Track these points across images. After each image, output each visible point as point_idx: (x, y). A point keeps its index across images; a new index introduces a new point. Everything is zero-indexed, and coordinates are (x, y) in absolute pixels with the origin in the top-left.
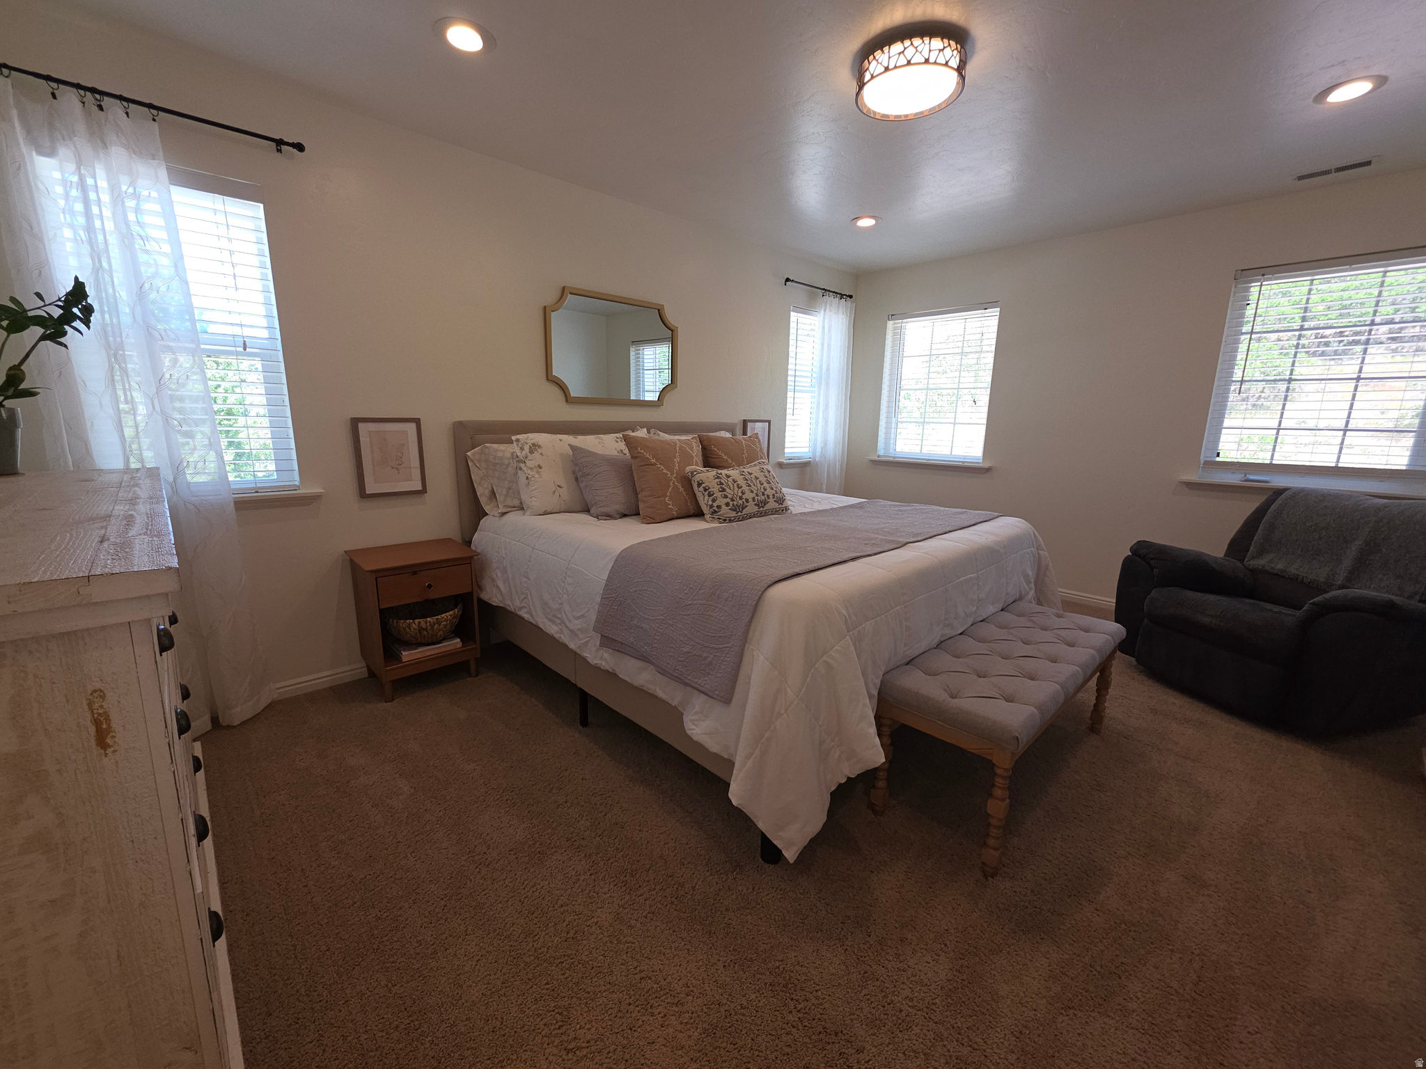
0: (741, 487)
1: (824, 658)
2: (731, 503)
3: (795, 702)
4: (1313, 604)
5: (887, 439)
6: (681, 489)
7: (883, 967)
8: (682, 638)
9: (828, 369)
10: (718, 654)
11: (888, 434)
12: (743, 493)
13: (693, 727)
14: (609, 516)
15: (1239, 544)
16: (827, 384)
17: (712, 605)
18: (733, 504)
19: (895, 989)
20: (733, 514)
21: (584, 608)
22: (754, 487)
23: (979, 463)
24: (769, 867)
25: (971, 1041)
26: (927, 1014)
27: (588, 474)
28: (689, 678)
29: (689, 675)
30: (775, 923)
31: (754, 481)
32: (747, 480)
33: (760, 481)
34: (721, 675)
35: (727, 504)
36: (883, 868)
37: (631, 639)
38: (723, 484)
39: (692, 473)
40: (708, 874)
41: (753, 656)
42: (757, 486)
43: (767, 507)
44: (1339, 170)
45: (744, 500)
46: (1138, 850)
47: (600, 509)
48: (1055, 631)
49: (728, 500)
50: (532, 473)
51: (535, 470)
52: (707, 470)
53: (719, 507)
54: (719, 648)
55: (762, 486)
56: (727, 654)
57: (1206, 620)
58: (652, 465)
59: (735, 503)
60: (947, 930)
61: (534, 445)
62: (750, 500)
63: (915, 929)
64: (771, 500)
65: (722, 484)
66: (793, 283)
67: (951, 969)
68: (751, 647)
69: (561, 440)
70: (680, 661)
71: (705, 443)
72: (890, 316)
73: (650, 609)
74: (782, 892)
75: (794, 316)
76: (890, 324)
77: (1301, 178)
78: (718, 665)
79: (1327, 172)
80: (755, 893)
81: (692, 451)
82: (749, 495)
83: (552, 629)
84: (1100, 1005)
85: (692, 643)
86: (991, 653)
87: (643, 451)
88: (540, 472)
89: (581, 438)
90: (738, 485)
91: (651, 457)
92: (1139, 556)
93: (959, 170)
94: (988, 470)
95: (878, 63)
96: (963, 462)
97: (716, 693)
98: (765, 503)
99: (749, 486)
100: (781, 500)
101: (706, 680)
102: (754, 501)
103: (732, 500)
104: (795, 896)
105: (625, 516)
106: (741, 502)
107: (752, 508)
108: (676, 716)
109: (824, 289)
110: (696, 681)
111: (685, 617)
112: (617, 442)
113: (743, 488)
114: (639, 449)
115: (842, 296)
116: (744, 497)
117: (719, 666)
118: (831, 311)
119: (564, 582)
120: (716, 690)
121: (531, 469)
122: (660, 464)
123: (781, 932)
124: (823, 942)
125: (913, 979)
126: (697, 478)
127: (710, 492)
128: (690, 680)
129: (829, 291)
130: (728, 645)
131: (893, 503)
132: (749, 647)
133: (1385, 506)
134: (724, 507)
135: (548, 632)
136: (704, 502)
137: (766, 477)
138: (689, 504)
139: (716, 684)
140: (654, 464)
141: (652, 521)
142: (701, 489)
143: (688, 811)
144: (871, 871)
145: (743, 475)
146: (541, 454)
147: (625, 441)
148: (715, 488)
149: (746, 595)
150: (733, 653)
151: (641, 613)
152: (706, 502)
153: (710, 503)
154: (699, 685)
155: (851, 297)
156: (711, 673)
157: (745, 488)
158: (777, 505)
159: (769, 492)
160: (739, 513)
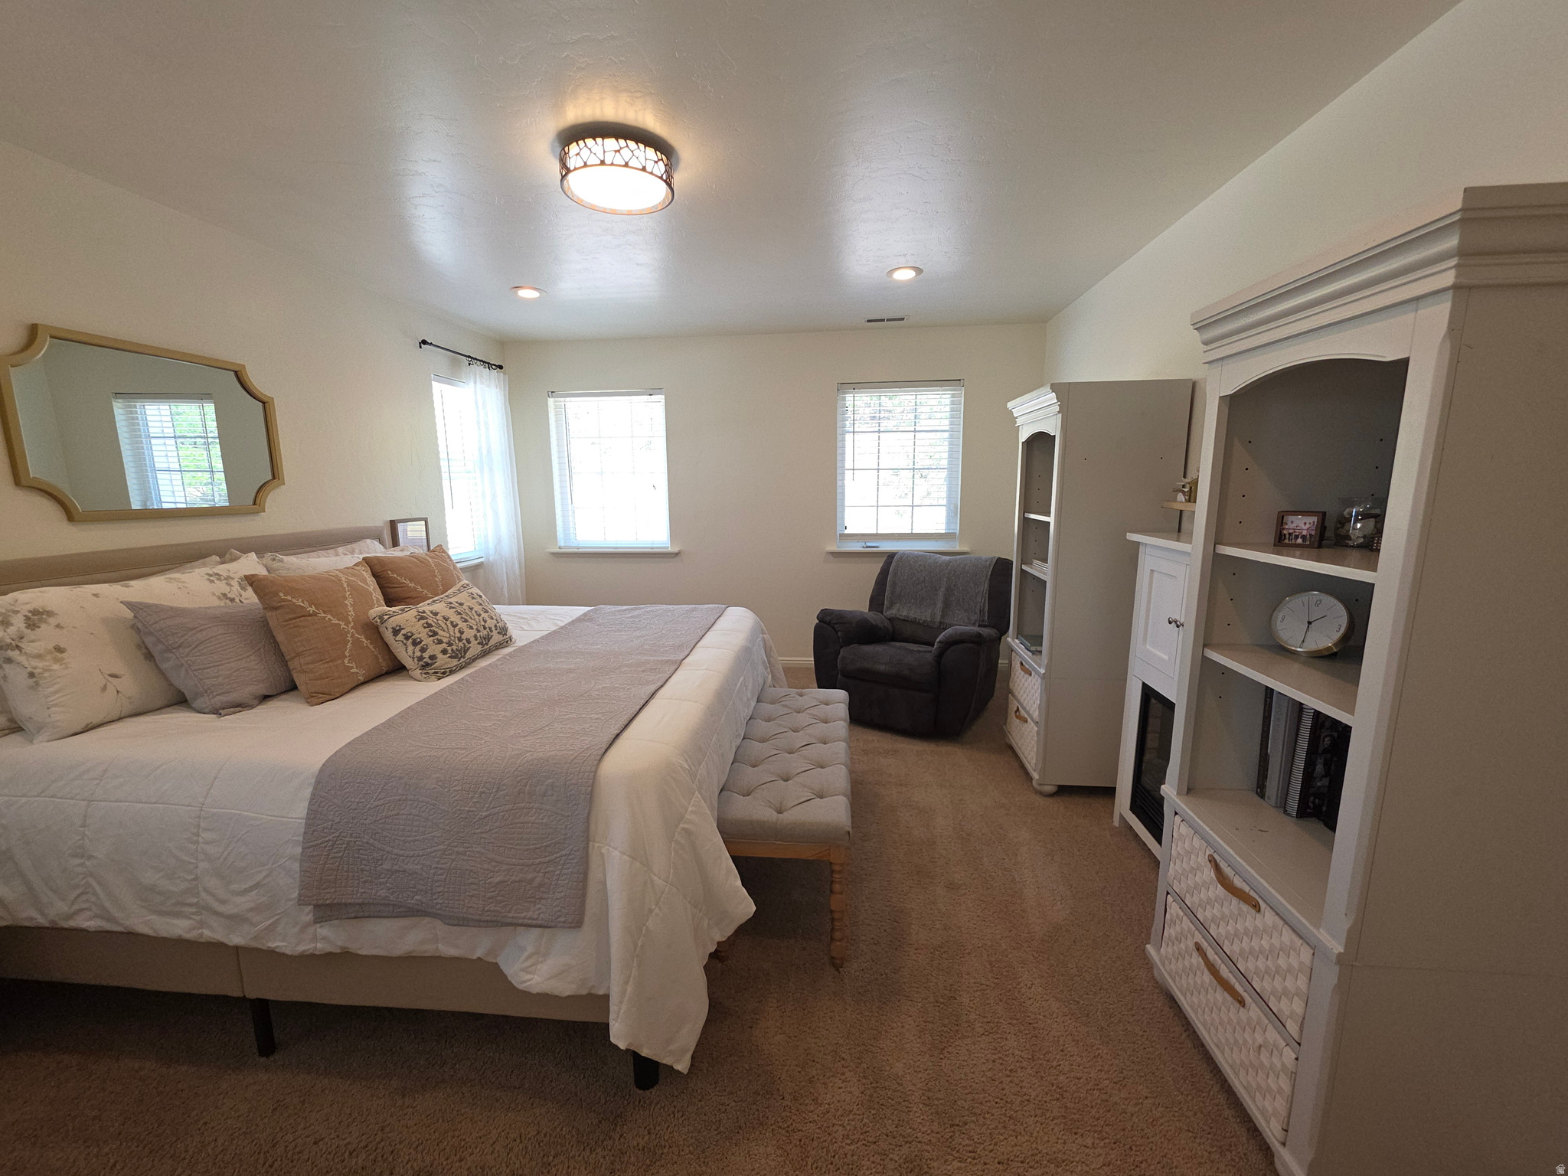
0: (457, 625)
1: (682, 825)
2: (449, 648)
3: (667, 889)
4: (940, 642)
5: (566, 529)
6: (366, 642)
7: (810, 1122)
8: (485, 866)
9: (489, 451)
10: (550, 869)
11: (565, 523)
12: (461, 633)
13: (528, 977)
14: (240, 706)
15: (877, 600)
16: (491, 470)
17: (523, 808)
18: (452, 650)
19: (831, 1137)
20: (455, 662)
21: (259, 872)
22: (473, 621)
23: (668, 548)
24: (651, 1093)
25: (905, 1138)
26: (865, 1140)
27: (180, 646)
28: (511, 915)
29: (509, 912)
30: (692, 1156)
31: (469, 613)
32: (460, 614)
33: (476, 612)
34: (563, 894)
35: (444, 652)
36: (757, 1016)
37: (383, 893)
38: (432, 626)
39: (381, 617)
40: (588, 1152)
41: (602, 855)
42: (475, 619)
43: (492, 642)
44: (888, 320)
45: (464, 641)
46: (913, 880)
47: (218, 697)
48: (808, 711)
49: (444, 646)
50: (40, 664)
51: (49, 657)
52: (402, 610)
53: (433, 657)
54: (549, 861)
55: (481, 618)
56: (563, 865)
57: (882, 668)
58: (310, 615)
59: (454, 647)
60: (837, 1044)
61: (35, 612)
62: (472, 639)
63: (814, 1061)
64: (495, 633)
65: (430, 625)
66: (431, 347)
67: (858, 1081)
68: (597, 845)
69: (96, 595)
70: (489, 898)
71: (377, 568)
72: (550, 393)
73: (414, 841)
74: (680, 1114)
75: (437, 387)
76: (551, 401)
77: (868, 321)
78: (554, 883)
79: (883, 320)
80: (653, 1136)
81: (367, 584)
82: (469, 634)
83: (178, 927)
84: (957, 1031)
85: (505, 867)
86: (779, 752)
87: (289, 598)
88: (63, 659)
89: (135, 584)
90: (452, 622)
91: (306, 605)
92: (825, 623)
93: (637, 264)
94: (677, 554)
95: (591, 152)
96: (652, 548)
97: (562, 919)
98: (488, 638)
99: (466, 621)
100: (503, 631)
101: (540, 909)
102: (476, 639)
103: (450, 644)
104: (696, 1108)
105: (265, 698)
106: (461, 644)
107: (475, 649)
108: (492, 971)
109: (469, 357)
110: (523, 915)
111: (483, 835)
112: (212, 581)
113: (459, 626)
114: (281, 594)
115: (490, 365)
116: (464, 637)
117: (556, 884)
118: (482, 383)
119: (197, 842)
120: (559, 916)
121: (39, 656)
122: (324, 612)
123: (704, 1162)
124: (748, 1140)
125: (839, 1113)
126: (393, 622)
127: (414, 640)
128: (513, 917)
129: (475, 359)
130: (564, 852)
131: (620, 608)
132: (593, 846)
133: (950, 561)
134: (440, 656)
135: (165, 934)
136: (405, 654)
137: (481, 604)
138: (381, 660)
139: (558, 908)
140: (315, 614)
141: (327, 697)
142: (400, 637)
143: (515, 1088)
144: (751, 1027)
145: (453, 608)
146: (58, 626)
147: (251, 585)
148: (421, 633)
149: (573, 781)
150: (576, 861)
151: (395, 851)
152: (410, 653)
153: (418, 654)
154: (529, 919)
155: (501, 367)
156: (546, 896)
157: (461, 625)
158: (501, 638)
159: (490, 623)
160: (461, 657)
